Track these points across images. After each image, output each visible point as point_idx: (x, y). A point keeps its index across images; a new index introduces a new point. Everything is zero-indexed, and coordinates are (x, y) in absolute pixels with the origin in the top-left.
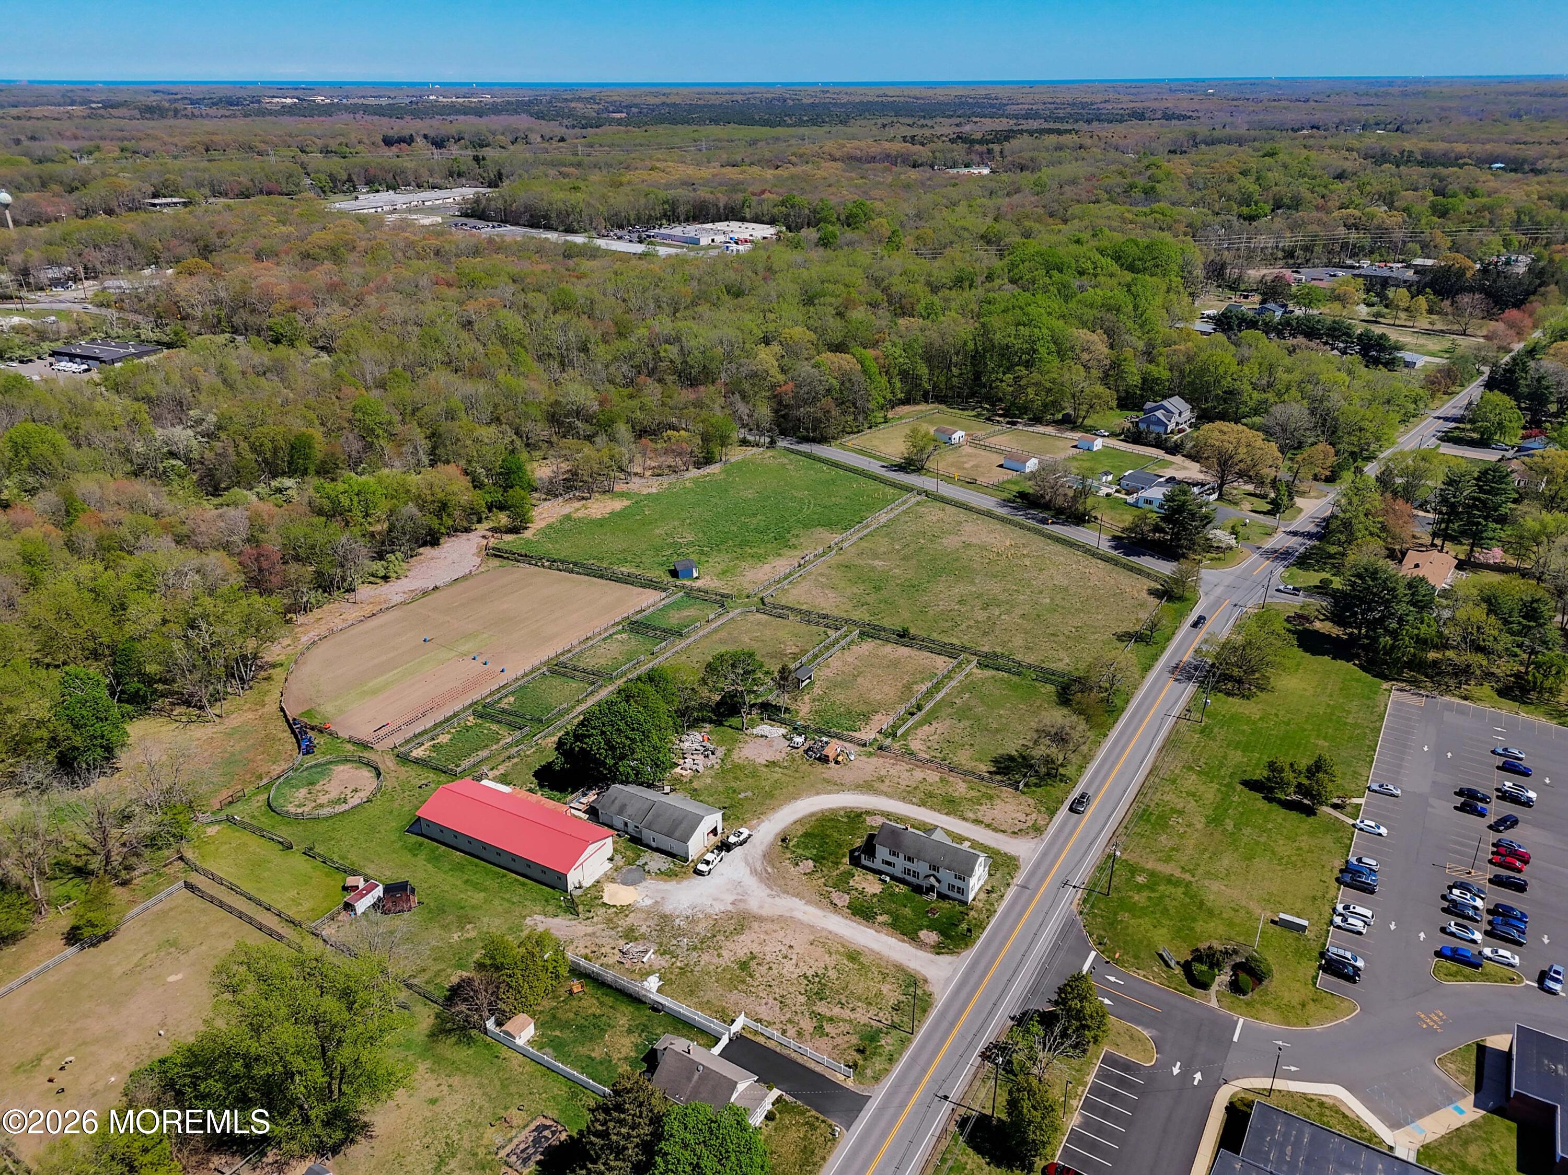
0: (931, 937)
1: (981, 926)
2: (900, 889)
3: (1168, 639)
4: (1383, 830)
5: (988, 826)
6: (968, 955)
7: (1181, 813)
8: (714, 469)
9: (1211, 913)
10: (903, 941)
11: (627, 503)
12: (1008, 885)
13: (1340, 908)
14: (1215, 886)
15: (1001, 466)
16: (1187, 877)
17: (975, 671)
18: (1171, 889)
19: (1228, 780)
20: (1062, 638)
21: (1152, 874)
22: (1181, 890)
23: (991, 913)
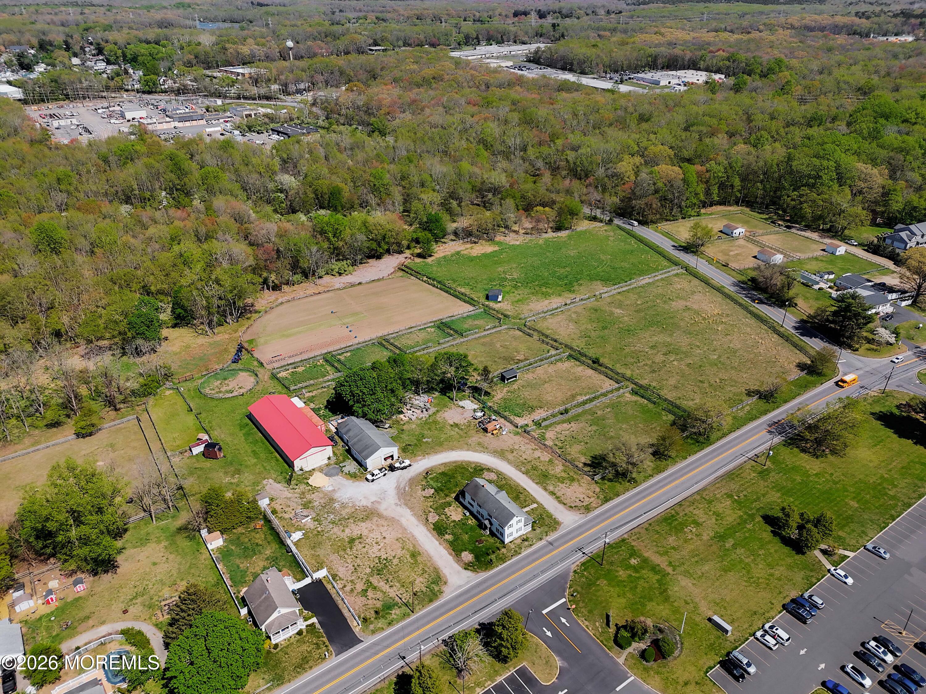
0: (467, 556)
1: (503, 559)
2: (472, 522)
3: (786, 402)
4: (850, 581)
5: (557, 498)
6: (483, 575)
7: (697, 524)
8: (563, 234)
9: (667, 599)
10: (451, 554)
11: (497, 248)
12: (541, 539)
13: (767, 626)
14: (685, 582)
15: (755, 257)
16: (670, 570)
17: (627, 395)
18: (651, 574)
19: (754, 511)
20: (706, 385)
21: (645, 561)
22: (658, 577)
23: (517, 553)
